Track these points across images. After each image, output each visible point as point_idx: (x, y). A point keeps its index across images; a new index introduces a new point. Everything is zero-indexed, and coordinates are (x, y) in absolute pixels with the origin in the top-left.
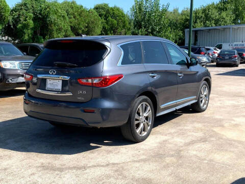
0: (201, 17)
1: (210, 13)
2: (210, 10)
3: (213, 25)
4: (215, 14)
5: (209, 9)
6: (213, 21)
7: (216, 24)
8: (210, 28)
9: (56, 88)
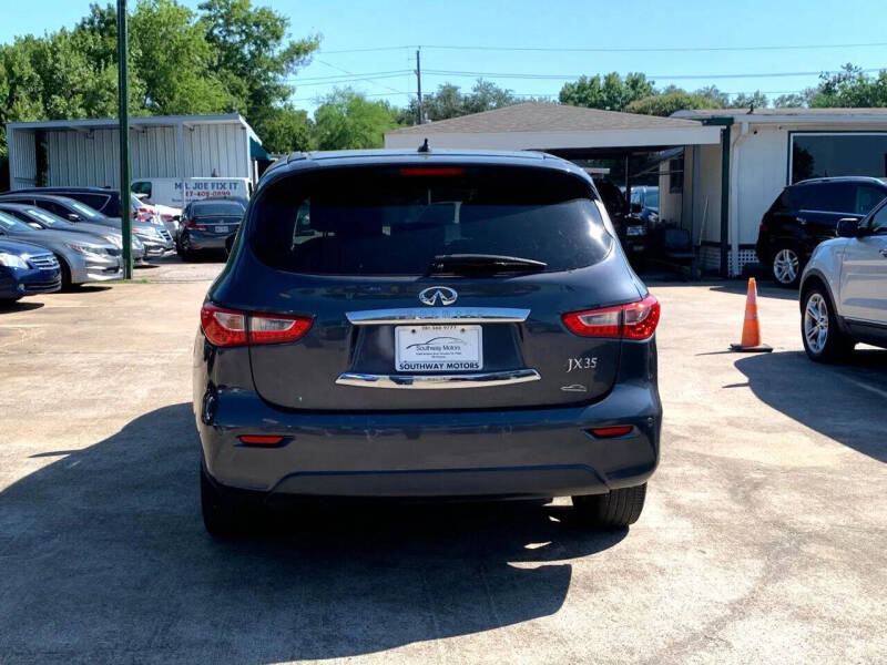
0: (31, 79)
1: (61, 66)
2: (59, 55)
3: (81, 111)
4: (79, 72)
5: (54, 53)
6: (79, 98)
7: (88, 106)
8: (70, 123)
9: (452, 358)
